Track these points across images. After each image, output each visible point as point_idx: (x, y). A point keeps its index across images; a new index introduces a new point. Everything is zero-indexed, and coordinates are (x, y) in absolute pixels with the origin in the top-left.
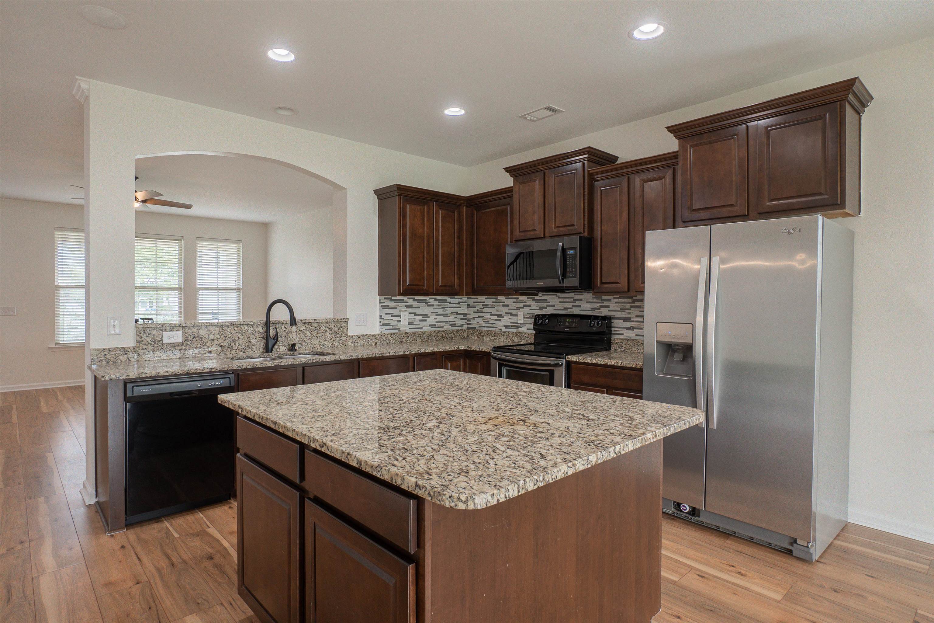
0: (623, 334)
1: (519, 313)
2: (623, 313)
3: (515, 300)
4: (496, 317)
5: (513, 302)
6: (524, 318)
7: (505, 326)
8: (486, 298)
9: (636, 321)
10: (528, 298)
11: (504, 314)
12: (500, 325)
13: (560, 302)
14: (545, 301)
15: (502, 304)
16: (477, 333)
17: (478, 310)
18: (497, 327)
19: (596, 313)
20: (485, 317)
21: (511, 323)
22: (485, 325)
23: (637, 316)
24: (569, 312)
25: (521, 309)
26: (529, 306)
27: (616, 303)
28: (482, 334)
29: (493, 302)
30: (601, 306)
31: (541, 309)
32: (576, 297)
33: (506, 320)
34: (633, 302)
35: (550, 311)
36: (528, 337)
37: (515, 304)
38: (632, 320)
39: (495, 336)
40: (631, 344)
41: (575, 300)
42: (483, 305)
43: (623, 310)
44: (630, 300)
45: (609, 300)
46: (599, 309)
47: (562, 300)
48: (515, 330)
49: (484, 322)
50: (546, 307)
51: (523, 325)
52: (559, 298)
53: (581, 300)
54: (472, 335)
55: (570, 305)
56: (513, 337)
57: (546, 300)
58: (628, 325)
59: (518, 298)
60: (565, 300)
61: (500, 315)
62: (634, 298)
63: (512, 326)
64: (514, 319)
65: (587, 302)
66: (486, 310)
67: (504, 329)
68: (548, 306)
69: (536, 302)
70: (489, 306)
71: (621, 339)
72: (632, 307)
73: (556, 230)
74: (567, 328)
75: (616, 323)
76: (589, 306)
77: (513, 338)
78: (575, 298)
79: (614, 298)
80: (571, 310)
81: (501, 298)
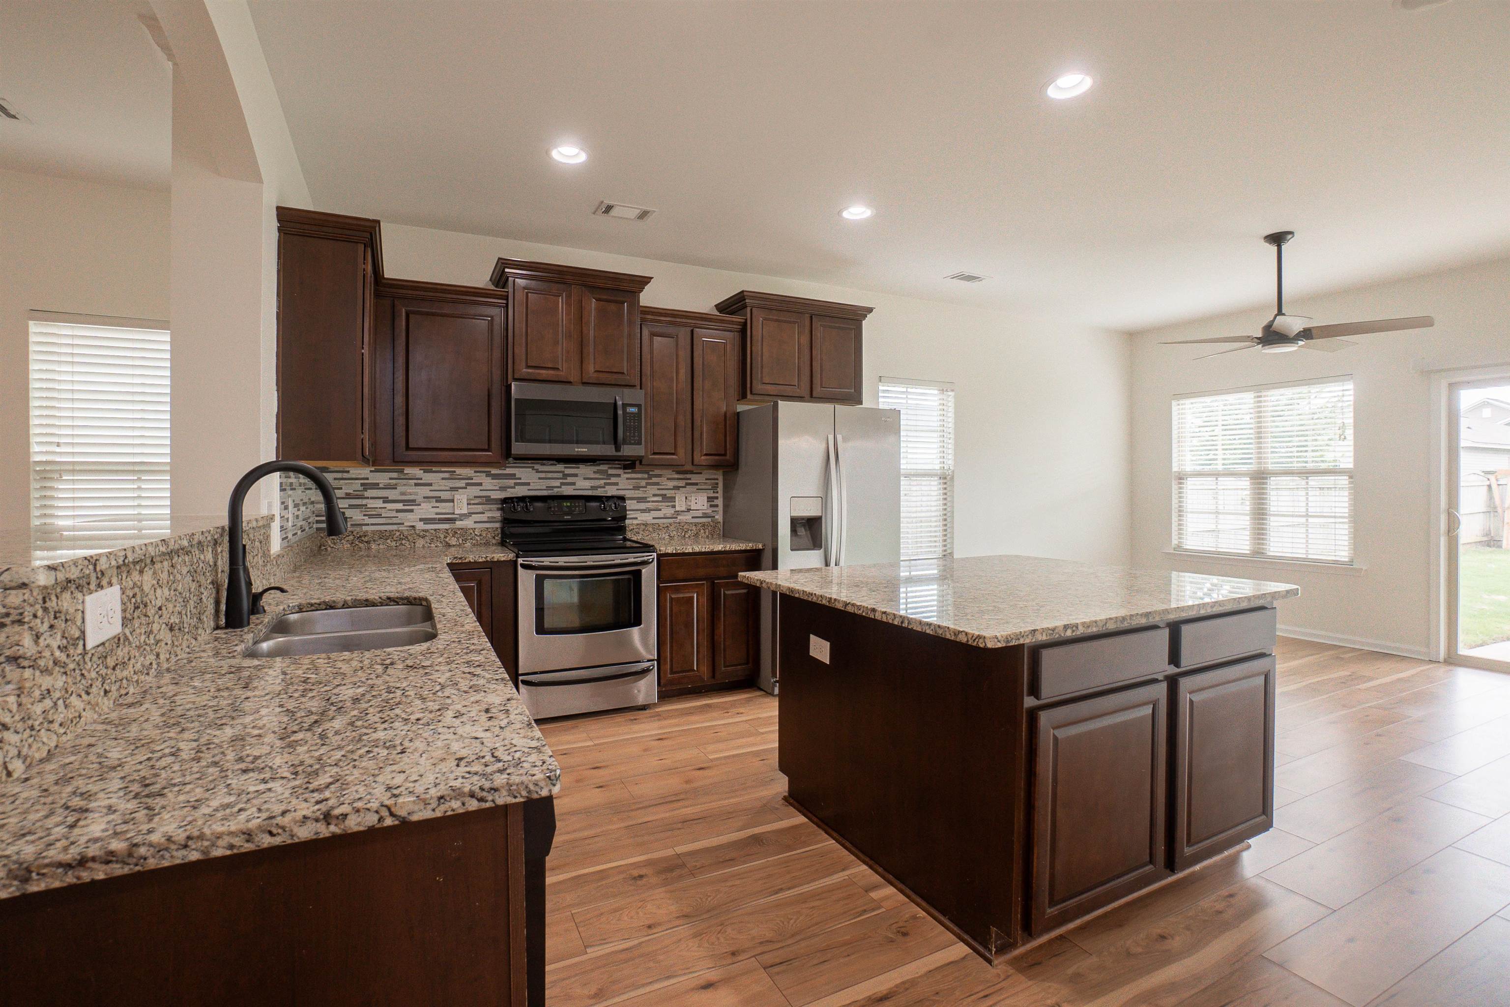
0: (637, 518)
1: (457, 497)
2: (637, 492)
3: (446, 475)
4: (400, 506)
5: (443, 479)
6: (468, 504)
7: (421, 520)
8: (371, 471)
9: (653, 502)
10: (475, 472)
11: (419, 499)
12: (410, 519)
13: (540, 478)
14: (512, 476)
15: (416, 481)
16: (351, 537)
17: (347, 494)
18: (403, 524)
19: (599, 492)
20: (369, 506)
21: (437, 514)
22: (367, 520)
23: (654, 495)
24: (556, 491)
25: (460, 490)
26: (480, 484)
27: (627, 479)
28: (366, 539)
29: (391, 479)
30: (606, 484)
31: (503, 489)
32: (568, 471)
33: (427, 510)
34: (650, 478)
35: (521, 492)
36: (481, 535)
37: (444, 481)
38: (648, 499)
39: (401, 539)
40: (651, 529)
41: (566, 476)
42: (362, 485)
43: (636, 488)
44: (646, 476)
45: (619, 476)
46: (604, 487)
47: (543, 475)
48: (446, 526)
49: (365, 515)
50: (513, 485)
51: (463, 517)
52: (538, 471)
53: (576, 475)
54: (335, 544)
55: (557, 483)
56: (446, 537)
57: (515, 475)
58: (643, 506)
59: (455, 472)
60: (550, 475)
61: (413, 502)
62: (651, 473)
63: (440, 519)
64: (445, 507)
65: (585, 479)
66: (370, 493)
67: (420, 526)
68: (516, 484)
69: (492, 479)
70: (381, 486)
71: (638, 524)
72: (647, 484)
73: (596, 375)
74: (567, 514)
75: (630, 504)
76: (587, 484)
77: (447, 540)
78: (566, 472)
79: (625, 473)
80: (559, 489)
81: (414, 472)
